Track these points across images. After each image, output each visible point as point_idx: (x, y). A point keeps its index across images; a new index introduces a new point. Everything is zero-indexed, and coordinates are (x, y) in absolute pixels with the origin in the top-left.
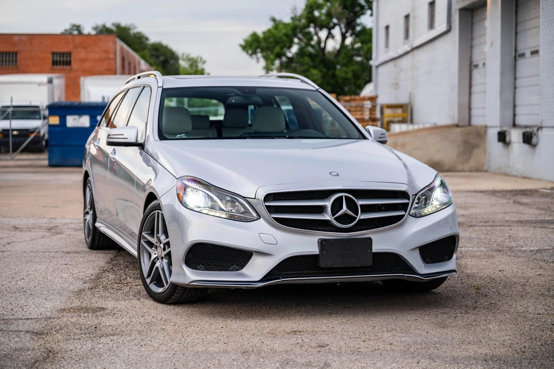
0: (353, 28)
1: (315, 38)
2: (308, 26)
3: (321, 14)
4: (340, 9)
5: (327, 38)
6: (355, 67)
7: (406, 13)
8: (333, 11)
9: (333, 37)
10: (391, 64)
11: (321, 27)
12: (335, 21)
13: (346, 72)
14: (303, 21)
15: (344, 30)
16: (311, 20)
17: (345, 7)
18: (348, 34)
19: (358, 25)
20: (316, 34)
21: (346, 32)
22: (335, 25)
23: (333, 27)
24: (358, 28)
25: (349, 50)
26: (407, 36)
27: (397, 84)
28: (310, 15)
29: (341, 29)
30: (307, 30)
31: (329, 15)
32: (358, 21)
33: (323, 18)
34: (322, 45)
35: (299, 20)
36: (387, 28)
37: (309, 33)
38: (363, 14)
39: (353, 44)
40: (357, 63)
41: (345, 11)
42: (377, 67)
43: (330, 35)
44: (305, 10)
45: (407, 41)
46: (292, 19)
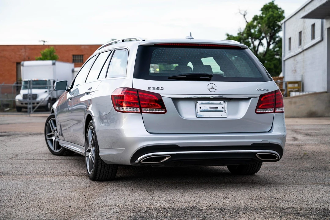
0: (274, 39)
1: (252, 45)
2: (248, 38)
3: (255, 31)
4: (266, 28)
5: (259, 45)
6: (275, 62)
7: (300, 31)
8: (262, 30)
9: (262, 45)
10: (292, 59)
11: (256, 39)
12: (263, 35)
13: (270, 65)
14: (245, 35)
15: (268, 40)
16: (249, 34)
17: (269, 27)
18: (271, 43)
19: (277, 37)
20: (253, 43)
21: (270, 41)
22: (263, 37)
23: (263, 39)
24: (277, 39)
25: (272, 52)
26: (300, 43)
27: (295, 71)
28: (249, 32)
29: (267, 40)
30: (247, 40)
31: (260, 32)
32: (277, 35)
33: (257, 33)
34: (256, 48)
35: (243, 35)
36: (290, 39)
37: (249, 42)
38: (280, 31)
39: (274, 48)
40: (276, 59)
41: (269, 29)
42: (284, 61)
43: (261, 44)
44: (246, 29)
45: (300, 46)
46: (238, 34)
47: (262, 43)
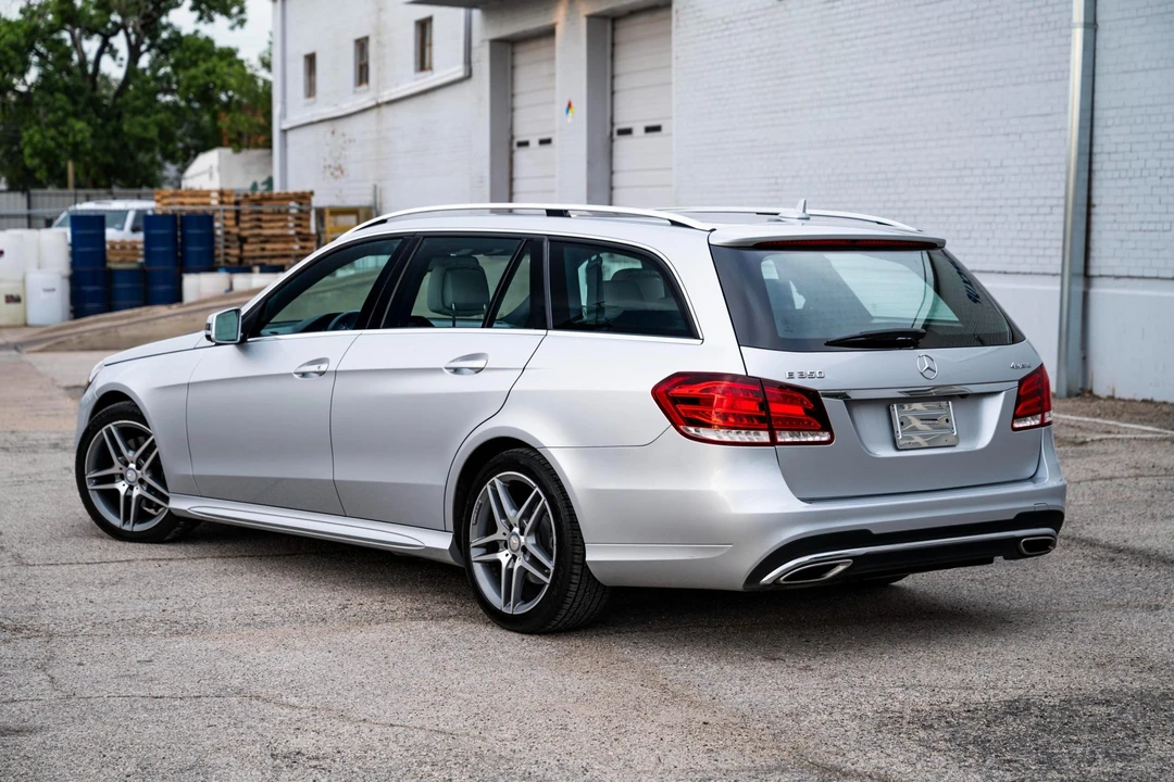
0: (154, 36)
1: (75, 57)
2: (62, 28)
3: (87, 4)
5: (100, 53)
6: (161, 116)
9: (114, 53)
11: (90, 32)
12: (116, 18)
13: (145, 127)
14: (50, 17)
15: (133, 38)
16: (68, 15)
18: (143, 48)
19: (165, 28)
20: (76, 44)
21: (139, 42)
22: (117, 28)
23: (115, 33)
24: (165, 35)
25: (148, 82)
28: (64, 5)
29: (128, 35)
30: (55, 36)
31: (104, 6)
32: (164, 20)
33: (93, 12)
34: (90, 69)
35: (40, 14)
37: (61, 42)
39: (154, 66)
40: (167, 106)
43: (106, 48)
46: (22, 11)
47: (111, 46)
